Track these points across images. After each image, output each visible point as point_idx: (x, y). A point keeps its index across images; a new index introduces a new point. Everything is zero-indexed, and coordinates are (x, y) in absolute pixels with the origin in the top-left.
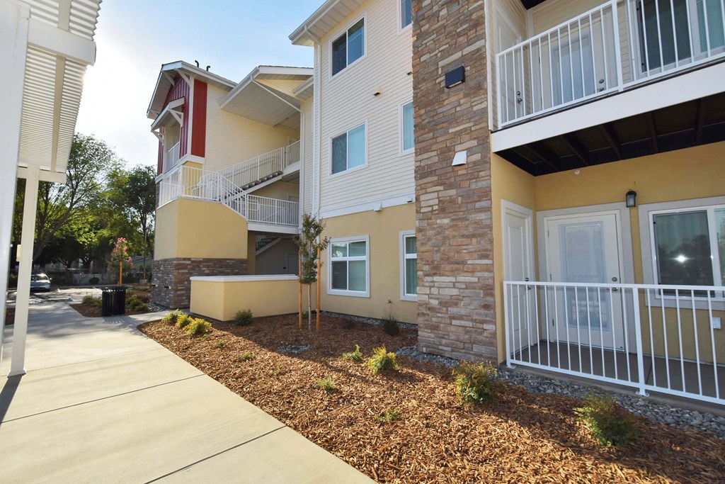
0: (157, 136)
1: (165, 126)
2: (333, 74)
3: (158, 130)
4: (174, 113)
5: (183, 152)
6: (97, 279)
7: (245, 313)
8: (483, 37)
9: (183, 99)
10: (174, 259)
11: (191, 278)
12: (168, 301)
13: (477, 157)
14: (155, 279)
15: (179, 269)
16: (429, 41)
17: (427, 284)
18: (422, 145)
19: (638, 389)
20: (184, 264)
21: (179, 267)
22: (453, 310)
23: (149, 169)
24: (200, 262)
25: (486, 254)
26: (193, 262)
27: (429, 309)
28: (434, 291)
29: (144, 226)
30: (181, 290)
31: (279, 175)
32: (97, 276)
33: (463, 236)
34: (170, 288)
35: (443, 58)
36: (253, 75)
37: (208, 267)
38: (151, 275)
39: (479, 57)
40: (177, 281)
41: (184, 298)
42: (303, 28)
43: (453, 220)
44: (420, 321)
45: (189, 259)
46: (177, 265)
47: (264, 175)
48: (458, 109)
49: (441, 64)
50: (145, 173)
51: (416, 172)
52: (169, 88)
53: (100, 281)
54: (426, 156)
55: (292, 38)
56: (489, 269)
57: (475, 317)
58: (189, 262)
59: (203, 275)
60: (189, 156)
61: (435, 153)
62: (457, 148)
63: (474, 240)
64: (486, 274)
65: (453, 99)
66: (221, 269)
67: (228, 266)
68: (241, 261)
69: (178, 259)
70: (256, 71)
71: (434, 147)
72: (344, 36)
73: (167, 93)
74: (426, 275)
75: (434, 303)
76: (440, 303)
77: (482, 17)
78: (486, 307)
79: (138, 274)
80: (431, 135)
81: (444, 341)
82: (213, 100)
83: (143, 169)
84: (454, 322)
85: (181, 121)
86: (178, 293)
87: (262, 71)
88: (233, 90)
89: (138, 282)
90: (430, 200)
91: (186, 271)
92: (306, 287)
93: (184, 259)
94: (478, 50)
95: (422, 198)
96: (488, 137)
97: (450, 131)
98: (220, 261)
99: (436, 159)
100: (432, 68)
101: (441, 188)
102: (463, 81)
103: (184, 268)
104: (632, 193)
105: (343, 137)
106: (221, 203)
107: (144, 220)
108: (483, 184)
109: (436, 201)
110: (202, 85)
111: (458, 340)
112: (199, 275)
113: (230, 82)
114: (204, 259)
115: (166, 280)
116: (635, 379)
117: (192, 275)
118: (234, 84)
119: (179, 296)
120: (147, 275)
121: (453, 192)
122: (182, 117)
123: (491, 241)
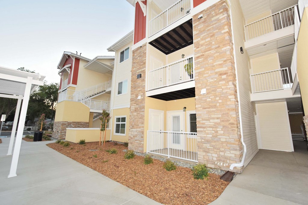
0: (60, 76)
1: (63, 73)
2: (120, 62)
3: (61, 74)
4: (67, 69)
5: (69, 83)
6: (30, 129)
7: (82, 140)
8: (145, 67)
9: (71, 64)
10: (62, 122)
11: (67, 129)
12: (58, 137)
13: (142, 97)
14: (54, 129)
15: (63, 125)
16: (135, 65)
17: (131, 131)
18: (132, 92)
19: (168, 157)
20: (65, 124)
21: (63, 124)
22: (136, 138)
23: (57, 84)
24: (71, 123)
25: (143, 123)
26: (68, 123)
27: (131, 138)
28: (132, 133)
29: (52, 107)
30: (63, 133)
31: (104, 91)
32: (30, 127)
33: (139, 118)
34: (59, 132)
35: (137, 70)
36: (96, 59)
37: (74, 125)
38: (53, 127)
39: (144, 72)
40: (62, 129)
41: (64, 136)
42: (111, 47)
43: (137, 114)
44: (129, 142)
45: (67, 122)
46: (62, 124)
47: (98, 92)
48: (140, 84)
49: (137, 71)
50: (55, 86)
51: (130, 100)
52: (66, 59)
53: (32, 129)
54: (133, 95)
55: (108, 49)
56: (143, 127)
57: (140, 140)
58: (67, 123)
59: (72, 128)
60: (71, 85)
61: (135, 95)
62: (139, 94)
63: (141, 119)
64: (142, 128)
65: (139, 81)
66: (78, 126)
67: (81, 125)
68: (87, 123)
69: (63, 122)
70: (96, 58)
71: (135, 93)
72: (124, 51)
73: (65, 61)
74: (131, 128)
75: (132, 136)
76: (133, 136)
77: (145, 62)
78: (142, 137)
79: (48, 127)
80: (134, 90)
81: (133, 147)
82: (82, 65)
83: (54, 84)
84: (136, 142)
85: (69, 72)
86: (62, 134)
87: (98, 58)
88: (89, 62)
89: (48, 130)
90: (133, 108)
91: (66, 126)
92: (102, 132)
93: (65, 122)
94: (144, 70)
95: (131, 107)
96: (145, 93)
97: (138, 90)
98: (78, 122)
99: (135, 97)
100: (135, 72)
101: (135, 105)
102: (141, 77)
103: (65, 125)
104: (185, 108)
105: (122, 83)
106: (80, 102)
107: (52, 104)
108: (143, 105)
109: (134, 108)
110: (78, 60)
111: (136, 146)
112: (70, 128)
113: (88, 59)
114: (73, 122)
115: (58, 129)
116: (168, 154)
117: (67, 127)
118: (90, 60)
119: (62, 135)
120: (51, 127)
121: (138, 106)
122: (70, 70)
123: (144, 120)
